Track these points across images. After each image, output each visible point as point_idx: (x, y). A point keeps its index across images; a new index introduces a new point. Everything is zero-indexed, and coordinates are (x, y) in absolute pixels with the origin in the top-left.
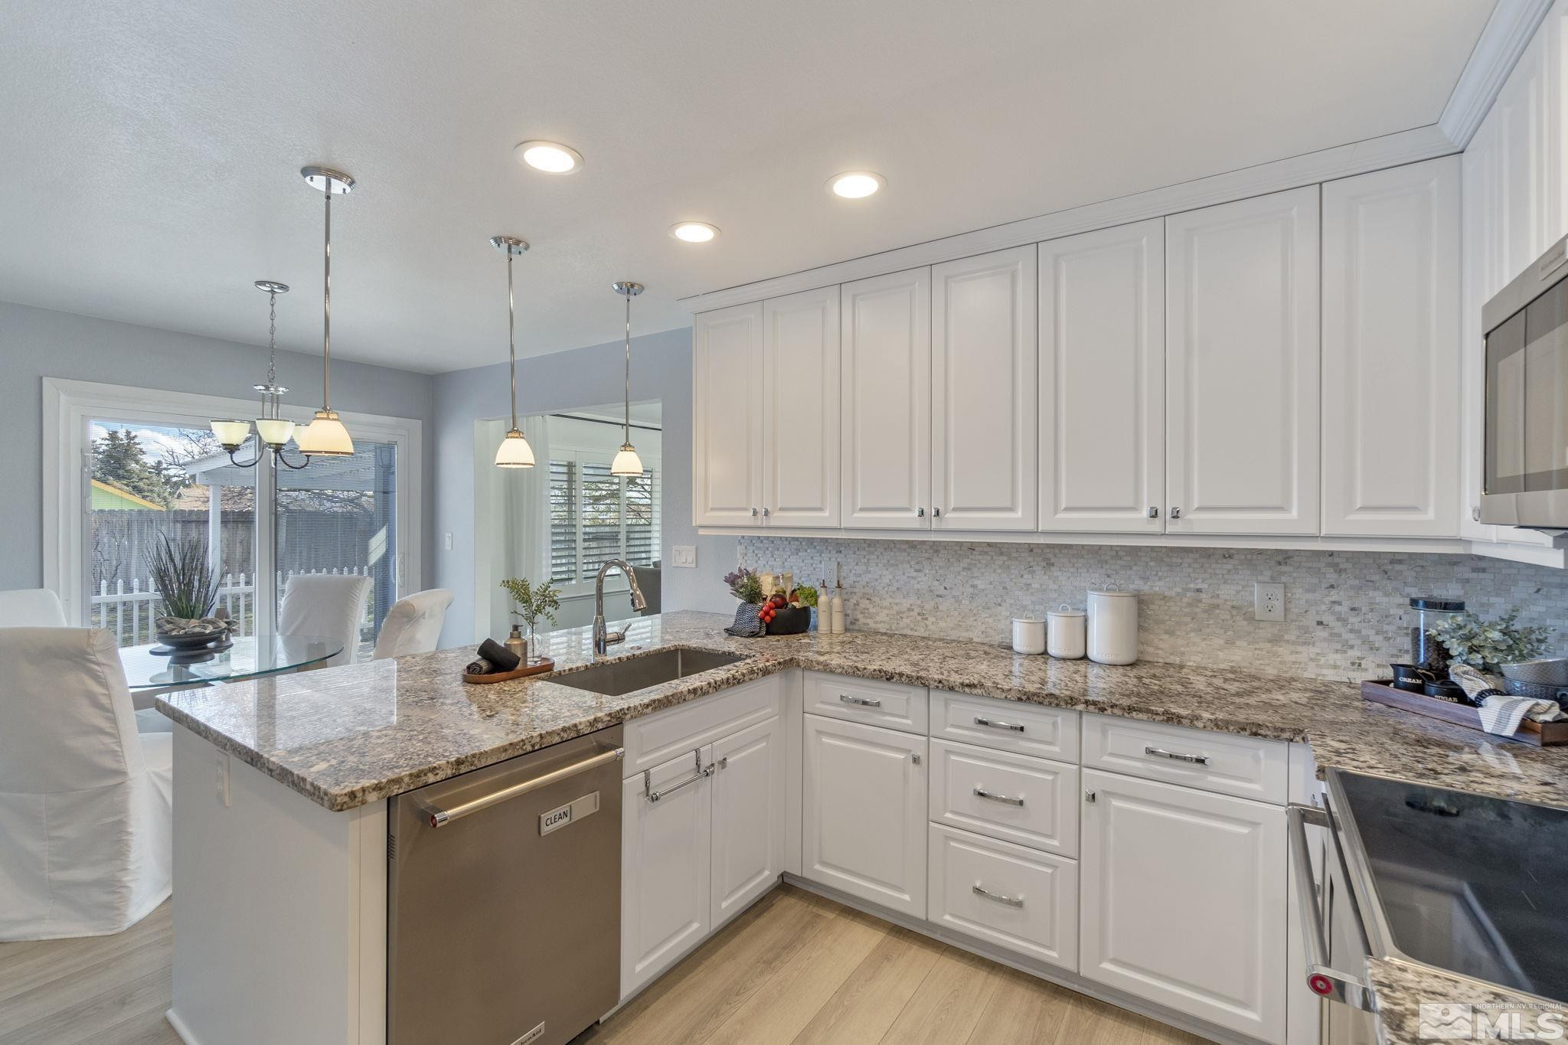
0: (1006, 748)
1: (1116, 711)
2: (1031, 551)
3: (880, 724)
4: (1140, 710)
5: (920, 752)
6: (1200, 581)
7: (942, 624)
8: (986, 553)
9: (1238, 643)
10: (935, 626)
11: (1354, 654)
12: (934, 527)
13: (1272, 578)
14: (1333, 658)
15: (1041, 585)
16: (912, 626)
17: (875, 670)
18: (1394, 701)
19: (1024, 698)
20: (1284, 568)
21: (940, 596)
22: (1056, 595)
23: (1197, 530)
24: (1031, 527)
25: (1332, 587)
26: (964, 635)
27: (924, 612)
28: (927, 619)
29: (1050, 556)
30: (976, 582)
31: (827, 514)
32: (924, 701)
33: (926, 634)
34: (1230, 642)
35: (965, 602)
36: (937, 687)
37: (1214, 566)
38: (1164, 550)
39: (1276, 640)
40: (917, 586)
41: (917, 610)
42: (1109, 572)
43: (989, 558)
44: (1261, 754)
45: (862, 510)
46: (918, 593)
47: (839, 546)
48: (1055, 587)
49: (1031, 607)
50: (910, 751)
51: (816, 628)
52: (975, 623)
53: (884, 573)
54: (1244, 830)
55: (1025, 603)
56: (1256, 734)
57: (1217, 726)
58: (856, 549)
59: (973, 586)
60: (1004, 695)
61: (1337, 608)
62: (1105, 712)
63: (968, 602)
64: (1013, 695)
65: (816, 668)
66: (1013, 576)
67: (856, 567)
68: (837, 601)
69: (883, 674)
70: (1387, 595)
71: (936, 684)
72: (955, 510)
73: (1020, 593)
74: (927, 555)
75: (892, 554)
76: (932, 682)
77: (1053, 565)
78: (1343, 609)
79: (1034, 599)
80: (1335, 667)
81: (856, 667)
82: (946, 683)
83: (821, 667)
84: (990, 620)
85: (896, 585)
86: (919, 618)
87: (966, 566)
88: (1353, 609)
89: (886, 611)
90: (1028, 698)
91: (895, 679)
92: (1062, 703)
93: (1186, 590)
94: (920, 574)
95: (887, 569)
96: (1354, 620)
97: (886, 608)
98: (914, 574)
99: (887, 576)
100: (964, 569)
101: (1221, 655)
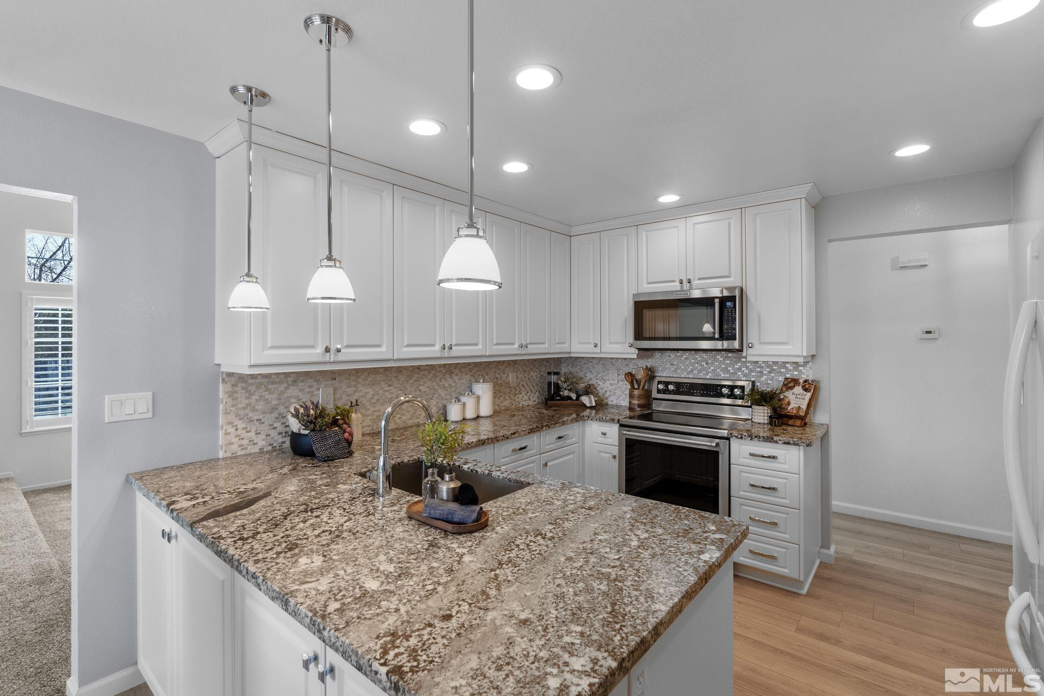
0: (521, 458)
6: (497, 374)
7: (404, 418)
9: (506, 398)
11: (528, 394)
12: (446, 355)
13: (513, 371)
14: (526, 397)
15: (448, 384)
17: (477, 442)
19: (530, 431)
20: (516, 366)
22: (454, 389)
23: (529, 352)
24: (485, 353)
25: (525, 372)
26: (416, 421)
30: (421, 388)
31: (384, 349)
34: (504, 398)
37: (500, 367)
39: (515, 394)
40: (389, 396)
42: (472, 374)
43: (427, 373)
44: (575, 427)
45: (408, 346)
46: (390, 401)
47: (334, 374)
48: (454, 385)
49: (445, 398)
53: (369, 390)
55: (442, 395)
58: (348, 375)
59: (420, 390)
60: (524, 433)
62: (550, 428)
66: (438, 382)
67: (348, 389)
69: (480, 442)
70: (534, 372)
71: (502, 438)
72: (455, 345)
73: (441, 390)
74: (395, 375)
75: (373, 376)
76: (500, 438)
77: (453, 373)
78: (526, 379)
79: (446, 392)
80: (526, 400)
82: (505, 436)
85: (376, 397)
87: (416, 379)
88: (528, 379)
91: (486, 443)
92: (540, 429)
93: (494, 378)
94: (391, 388)
95: (370, 387)
96: (528, 382)
97: (369, 415)
98: (387, 388)
99: (371, 392)
100: (415, 381)
101: (503, 404)
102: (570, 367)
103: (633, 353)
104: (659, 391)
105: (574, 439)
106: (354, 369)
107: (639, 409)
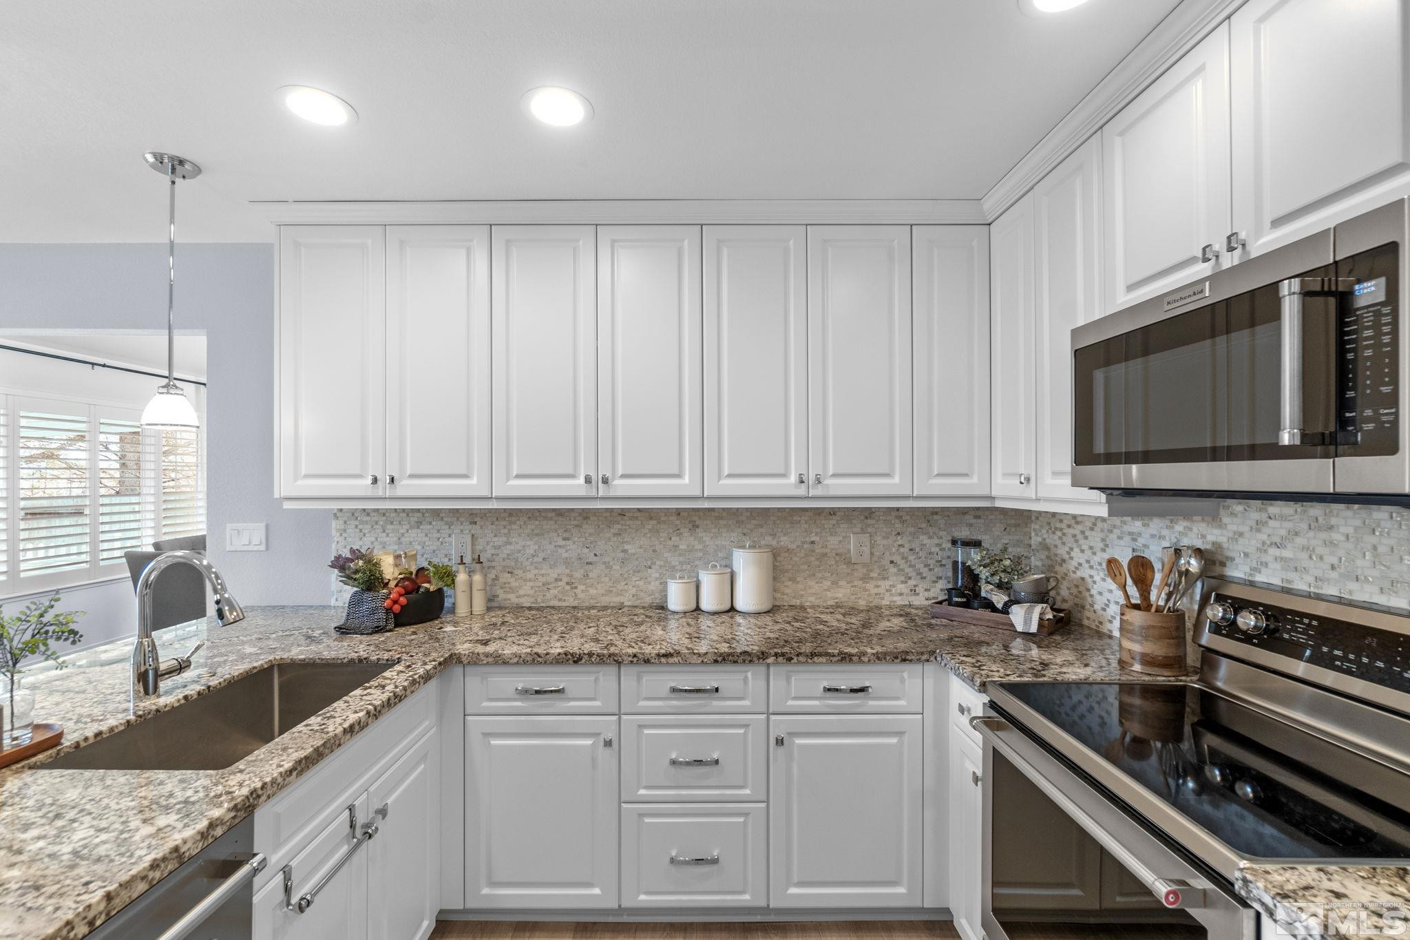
0: (702, 710)
1: (801, 659)
2: (679, 514)
3: (565, 711)
4: (820, 655)
5: (610, 734)
6: (813, 534)
7: (592, 591)
8: (636, 518)
9: (841, 583)
10: (584, 594)
11: (911, 583)
12: (601, 494)
13: (862, 529)
14: (901, 587)
15: (688, 546)
16: (560, 596)
17: (559, 654)
18: (953, 616)
19: (720, 659)
20: (870, 521)
21: (591, 563)
22: (701, 554)
23: (832, 493)
24: (698, 493)
25: (899, 534)
26: (616, 600)
27: (573, 581)
28: (576, 588)
29: (696, 518)
30: (626, 547)
31: (474, 481)
32: (614, 678)
33: (575, 603)
34: (835, 583)
35: (616, 567)
36: (632, 662)
37: (823, 522)
38: (787, 510)
39: (866, 578)
40: (565, 555)
41: (565, 579)
42: (745, 531)
43: (639, 523)
44: (906, 675)
45: (518, 476)
46: (567, 562)
47: (473, 517)
48: (700, 547)
49: (679, 567)
50: (599, 734)
51: (453, 610)
52: (626, 587)
53: (528, 543)
54: (894, 740)
55: (673, 563)
56: (904, 660)
57: (878, 658)
58: (495, 519)
59: (625, 551)
60: (701, 659)
61: (902, 550)
62: (792, 661)
63: (619, 567)
64: (710, 657)
65: (485, 662)
66: (662, 539)
67: (496, 539)
68: (477, 578)
69: (570, 656)
70: (930, 538)
71: (630, 659)
72: (623, 476)
73: (669, 555)
74: (576, 523)
75: (537, 522)
76: (625, 658)
77: (698, 527)
78: (905, 550)
79: (681, 559)
80: (901, 594)
81: (537, 654)
82: (640, 656)
83: (490, 660)
84: (641, 583)
85: (541, 555)
86: (568, 587)
87: (617, 531)
88: (911, 550)
89: (532, 584)
90: (724, 659)
91: (583, 661)
92: (755, 659)
93: (803, 543)
94: (568, 542)
95: (531, 540)
96: (911, 558)
97: (530, 580)
98: (562, 543)
99: (532, 547)
100: (615, 534)
101: (829, 594)
102: (1044, 531)
103: (1095, 505)
104: (1216, 629)
105: (902, 703)
106: (505, 510)
107: (1137, 667)
